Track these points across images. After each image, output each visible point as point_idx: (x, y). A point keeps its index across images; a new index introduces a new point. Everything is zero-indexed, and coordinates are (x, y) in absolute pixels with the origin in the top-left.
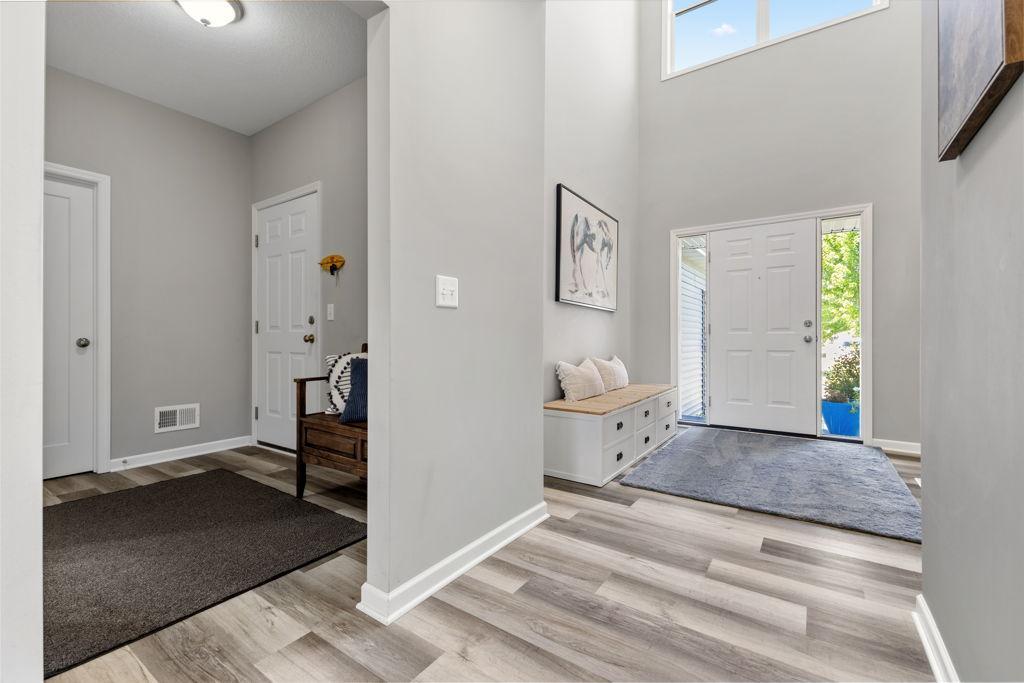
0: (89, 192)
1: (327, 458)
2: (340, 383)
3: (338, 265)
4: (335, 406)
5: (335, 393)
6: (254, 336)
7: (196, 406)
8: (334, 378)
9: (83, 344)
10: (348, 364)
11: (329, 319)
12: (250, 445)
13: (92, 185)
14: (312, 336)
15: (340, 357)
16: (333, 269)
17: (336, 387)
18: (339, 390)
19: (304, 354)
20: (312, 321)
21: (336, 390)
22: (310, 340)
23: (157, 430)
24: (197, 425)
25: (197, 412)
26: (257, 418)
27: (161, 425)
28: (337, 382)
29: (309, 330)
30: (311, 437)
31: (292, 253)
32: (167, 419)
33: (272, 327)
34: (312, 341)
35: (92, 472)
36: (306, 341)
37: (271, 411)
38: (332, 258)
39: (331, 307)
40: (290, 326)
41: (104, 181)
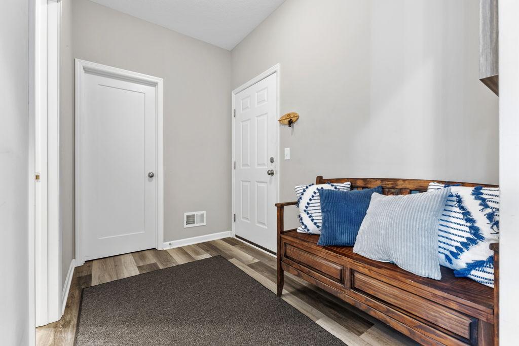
0: (153, 88)
1: (308, 273)
2: (309, 209)
3: (294, 119)
4: (306, 227)
5: (305, 216)
6: (233, 171)
7: (204, 212)
8: (303, 204)
9: (151, 176)
10: (315, 193)
11: (286, 158)
12: (231, 237)
13: (154, 84)
14: (272, 171)
15: (307, 188)
16: (291, 123)
17: (305, 211)
18: (308, 213)
19: (266, 183)
20: (272, 161)
21: (306, 214)
22: (271, 173)
23: (186, 226)
24: (204, 224)
25: (205, 216)
26: (235, 221)
27: (188, 223)
28: (307, 207)
29: (271, 167)
30: (290, 251)
31: (257, 117)
32: (190, 219)
33: (243, 165)
34: (272, 174)
35: (155, 249)
36: (269, 174)
37: (243, 218)
38: (289, 115)
39: (287, 151)
40: (256, 165)
41: (160, 81)
